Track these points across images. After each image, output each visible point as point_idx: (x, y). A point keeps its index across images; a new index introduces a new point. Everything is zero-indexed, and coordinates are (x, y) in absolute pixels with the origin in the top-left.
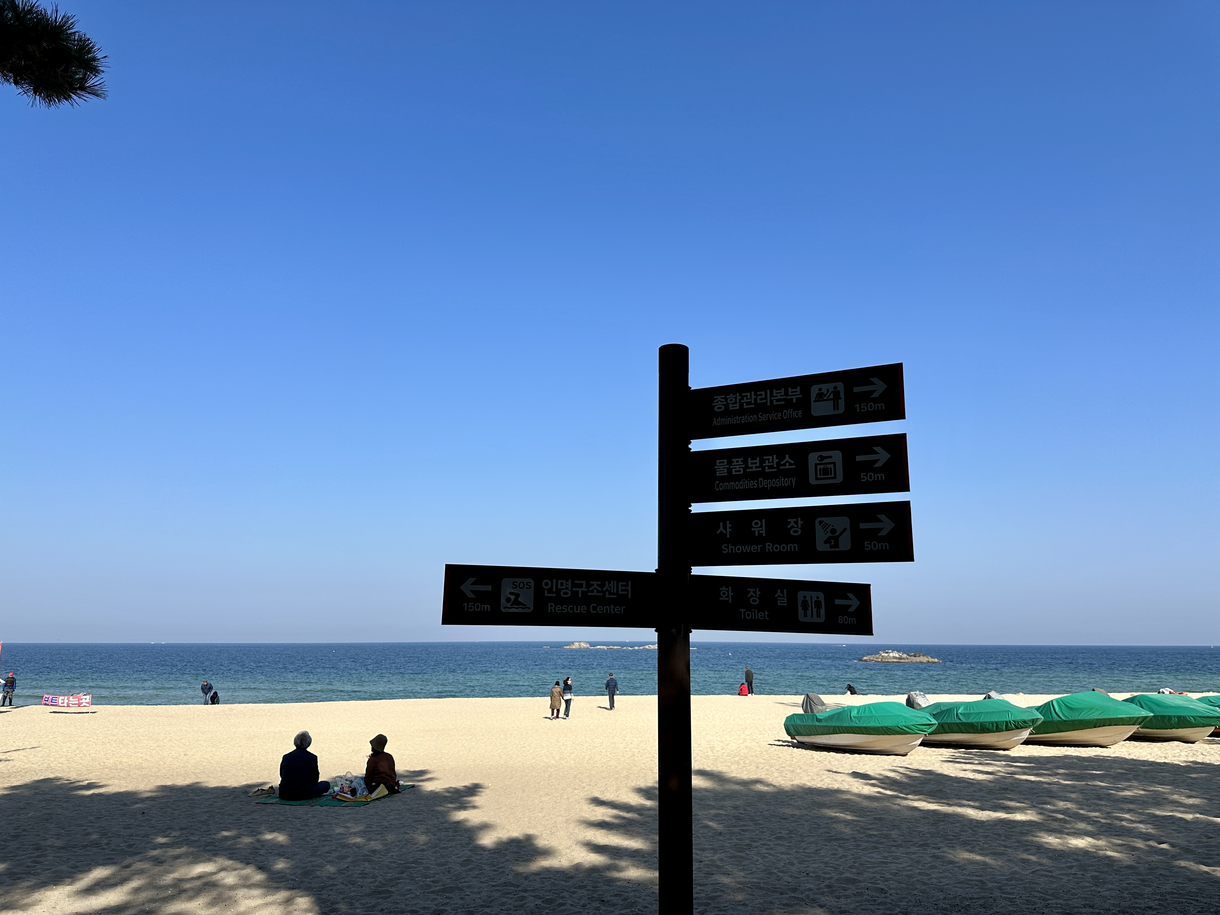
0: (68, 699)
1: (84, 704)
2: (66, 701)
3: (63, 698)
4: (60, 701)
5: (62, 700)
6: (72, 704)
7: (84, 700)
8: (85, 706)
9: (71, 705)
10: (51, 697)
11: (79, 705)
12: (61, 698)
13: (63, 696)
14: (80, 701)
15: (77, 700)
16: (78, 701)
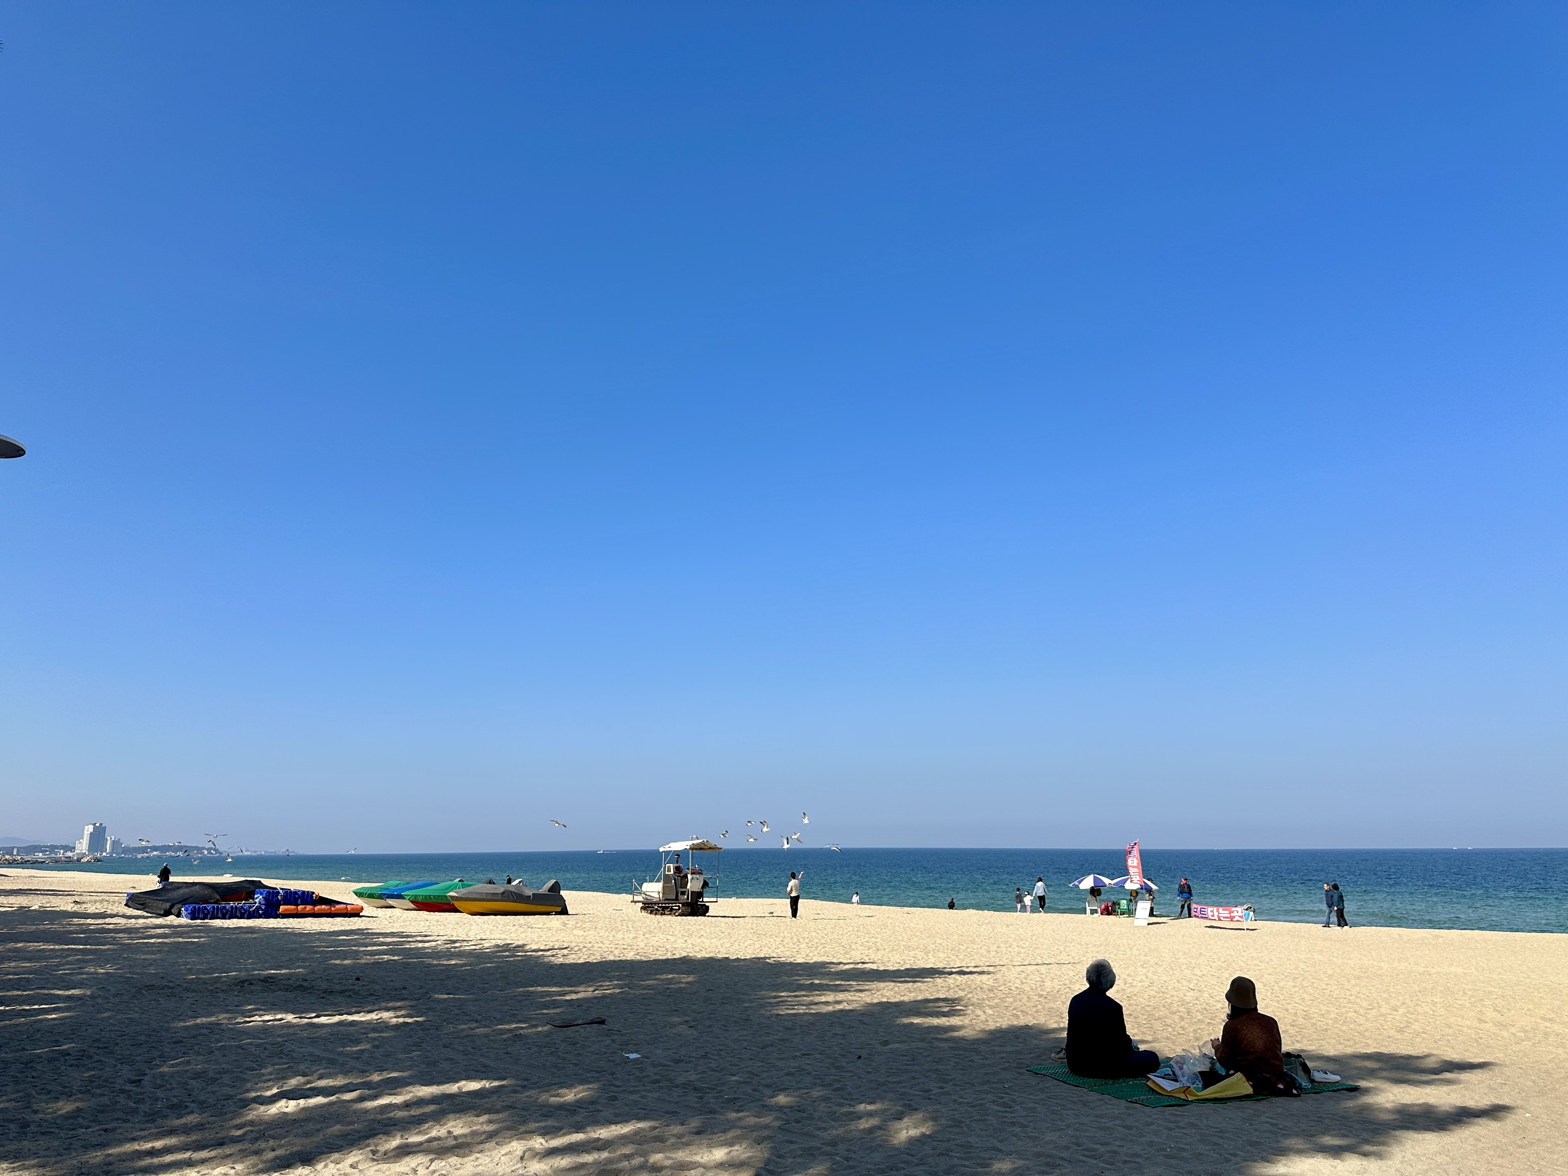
0: (1218, 911)
1: (1237, 918)
2: (1216, 914)
3: (1212, 909)
4: (1210, 914)
5: (1212, 911)
6: (1224, 918)
7: (1235, 912)
8: (1238, 921)
9: (1222, 918)
10: (1199, 907)
11: (1232, 919)
12: (1210, 909)
13: (1213, 906)
14: (1232, 915)
15: (1227, 912)
16: (1230, 913)
